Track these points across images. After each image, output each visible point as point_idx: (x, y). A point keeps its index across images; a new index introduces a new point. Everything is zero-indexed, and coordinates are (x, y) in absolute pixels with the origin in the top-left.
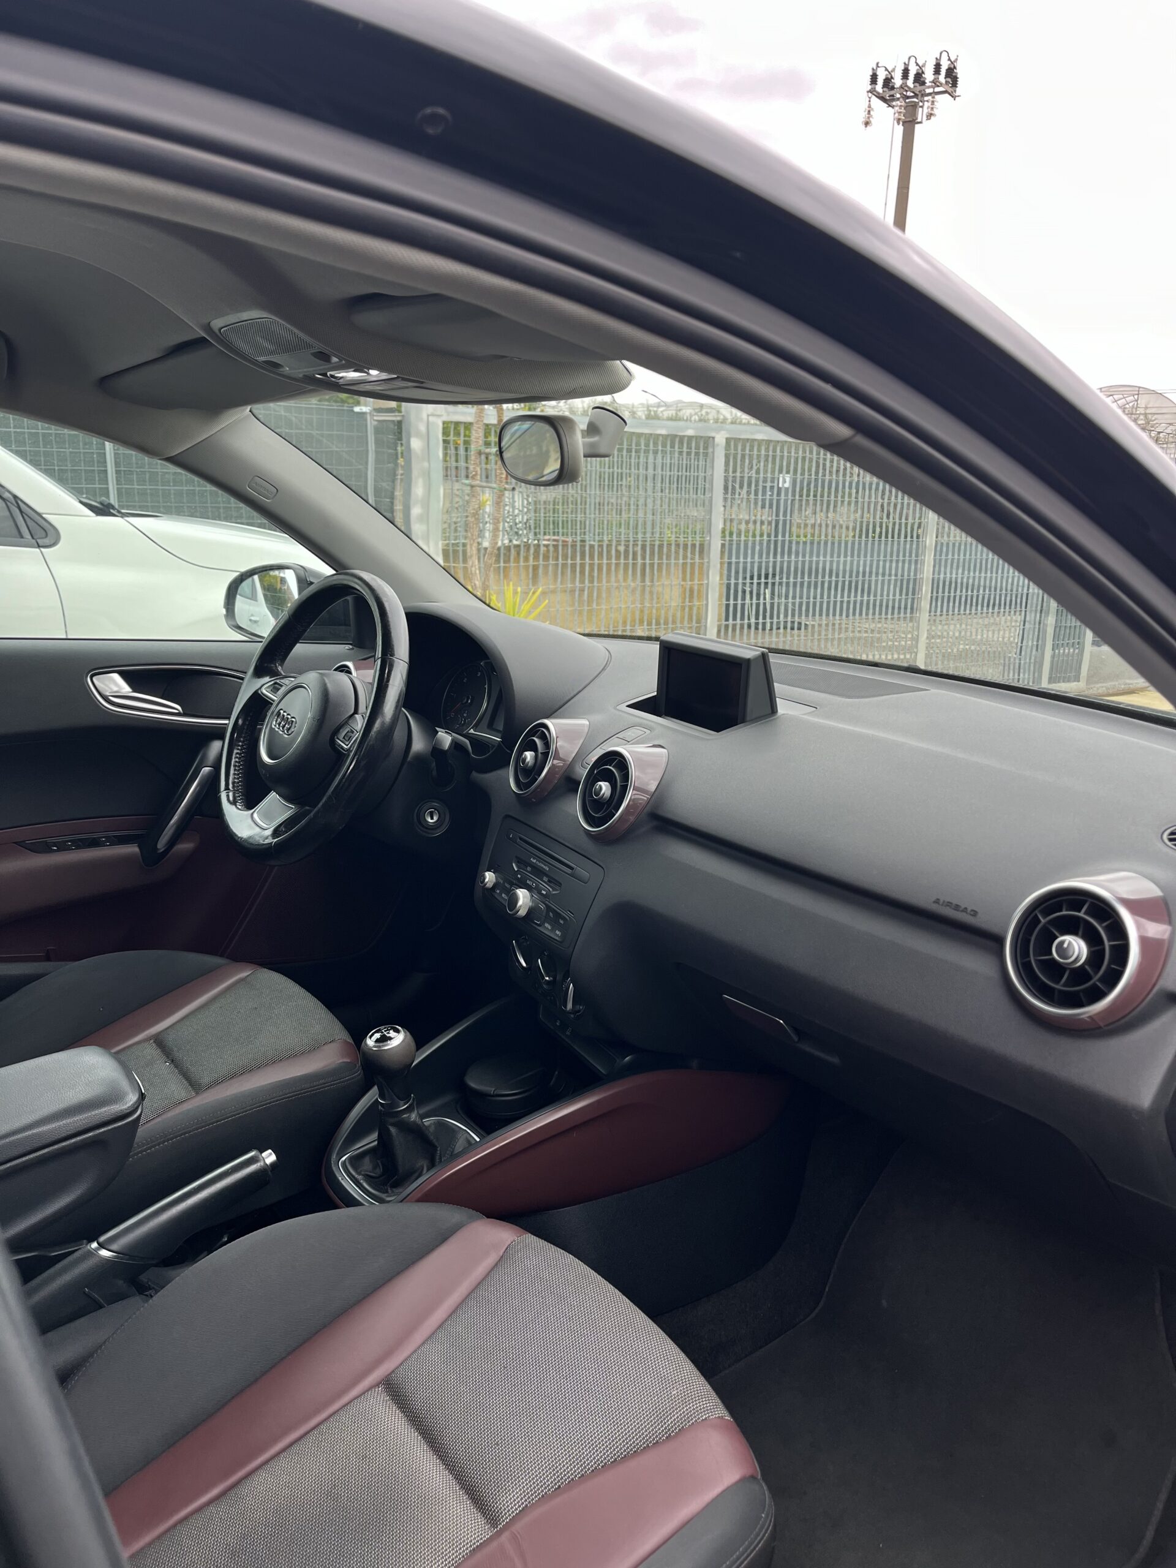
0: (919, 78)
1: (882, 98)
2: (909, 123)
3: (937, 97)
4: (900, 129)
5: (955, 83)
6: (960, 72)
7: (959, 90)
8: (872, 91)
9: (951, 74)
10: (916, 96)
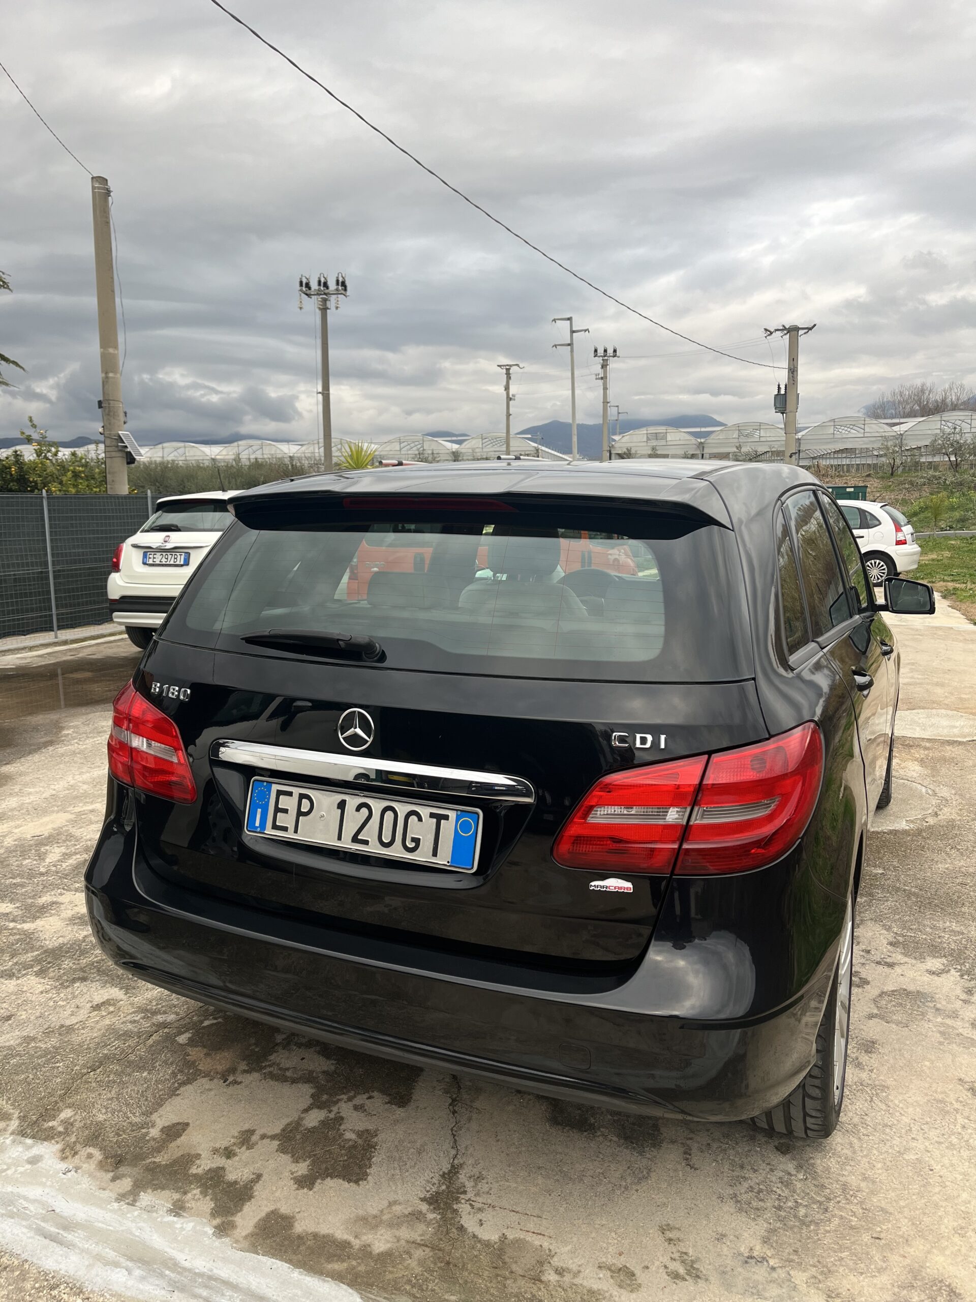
0: (326, 285)
1: (307, 294)
2: (324, 310)
3: (339, 296)
4: (319, 313)
5: (345, 290)
6: (347, 283)
7: (348, 293)
8: (301, 290)
9: (344, 284)
10: (325, 294)
